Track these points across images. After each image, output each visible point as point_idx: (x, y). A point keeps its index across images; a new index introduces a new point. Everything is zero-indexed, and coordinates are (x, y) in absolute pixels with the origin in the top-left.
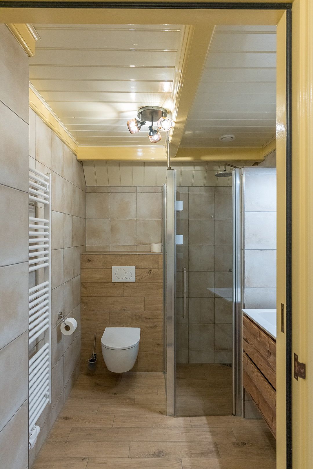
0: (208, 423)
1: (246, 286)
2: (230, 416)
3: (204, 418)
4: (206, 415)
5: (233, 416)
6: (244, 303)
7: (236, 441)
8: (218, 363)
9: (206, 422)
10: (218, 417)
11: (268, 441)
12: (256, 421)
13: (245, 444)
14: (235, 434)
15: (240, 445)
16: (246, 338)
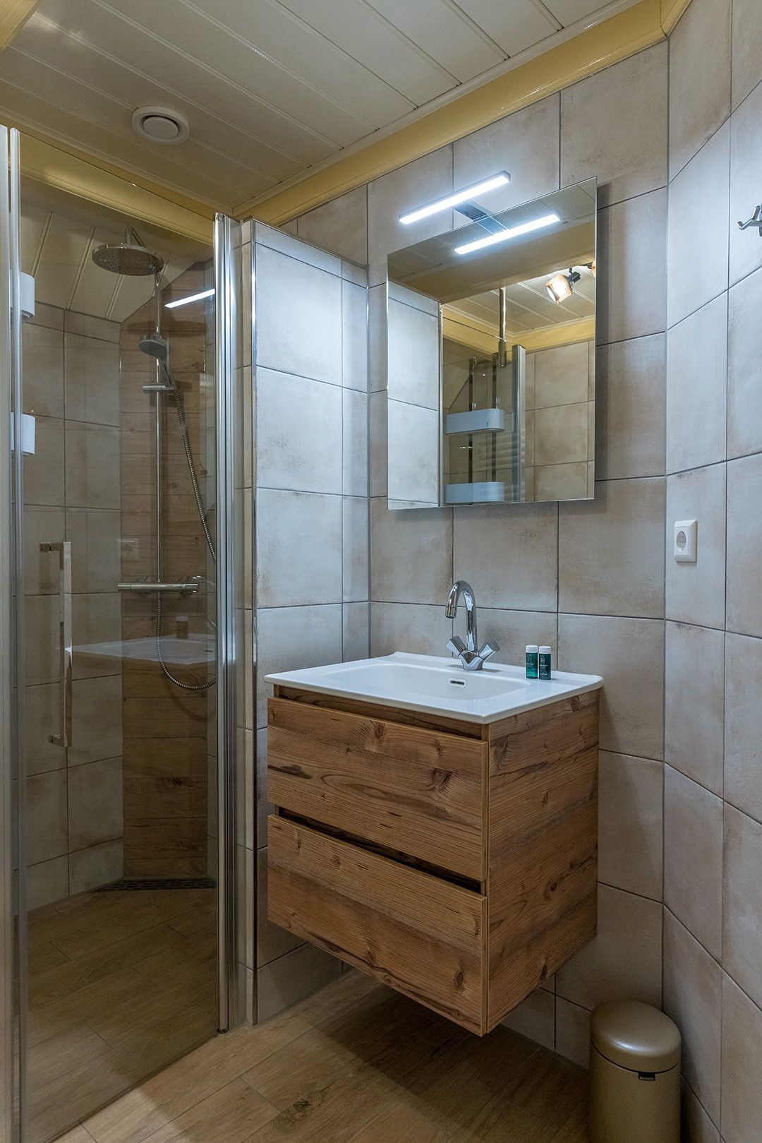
0: (162, 1107)
1: (259, 605)
2: (214, 1040)
3: (136, 1096)
4: (138, 1083)
5: (221, 1036)
6: (255, 660)
7: (275, 1113)
8: (80, 894)
9: (149, 1106)
10: (179, 1064)
11: (352, 1057)
12: (286, 1015)
13: (306, 1104)
14: (262, 1091)
15: (297, 1116)
16: (290, 764)
